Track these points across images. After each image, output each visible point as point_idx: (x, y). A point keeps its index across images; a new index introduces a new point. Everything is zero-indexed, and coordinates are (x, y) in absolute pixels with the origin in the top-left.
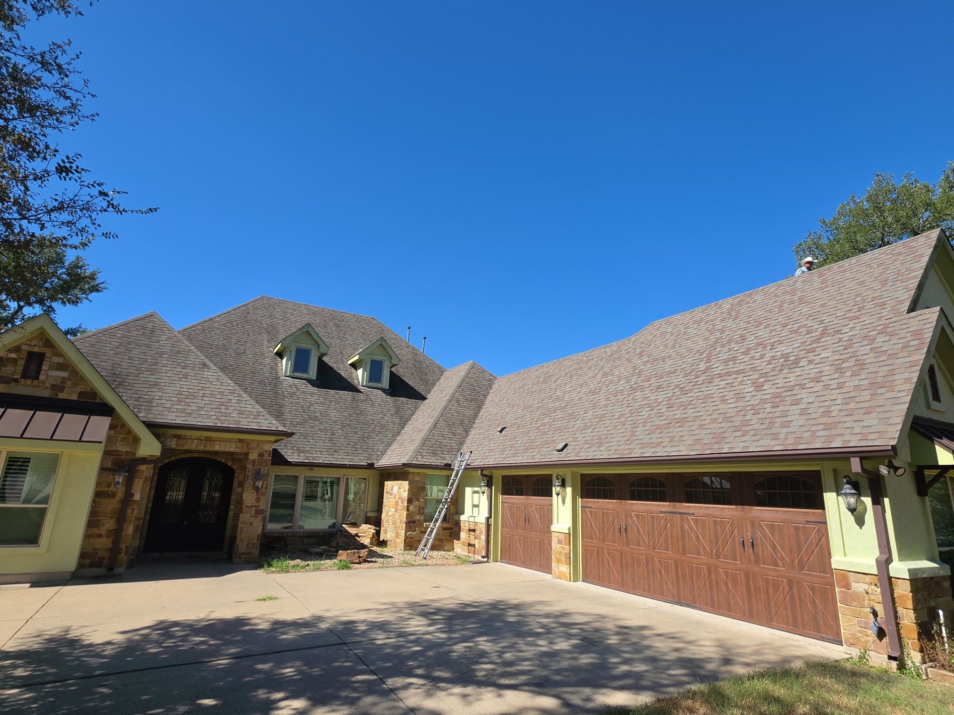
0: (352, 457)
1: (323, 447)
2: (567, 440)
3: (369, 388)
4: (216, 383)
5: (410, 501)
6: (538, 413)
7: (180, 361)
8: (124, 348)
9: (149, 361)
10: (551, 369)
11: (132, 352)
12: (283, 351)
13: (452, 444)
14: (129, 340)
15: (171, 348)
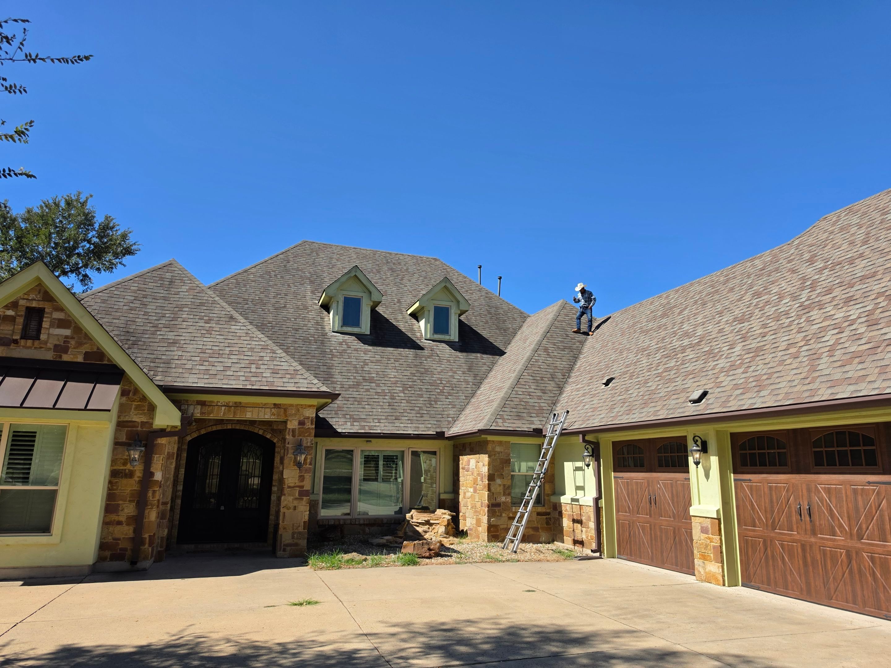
0: (418, 425)
1: (382, 414)
2: (706, 387)
3: (434, 341)
4: (245, 338)
5: (491, 478)
6: (658, 356)
7: (203, 314)
8: (140, 302)
9: (167, 315)
10: (673, 298)
11: (148, 307)
12: (329, 303)
13: (542, 405)
14: (144, 293)
15: (193, 300)
